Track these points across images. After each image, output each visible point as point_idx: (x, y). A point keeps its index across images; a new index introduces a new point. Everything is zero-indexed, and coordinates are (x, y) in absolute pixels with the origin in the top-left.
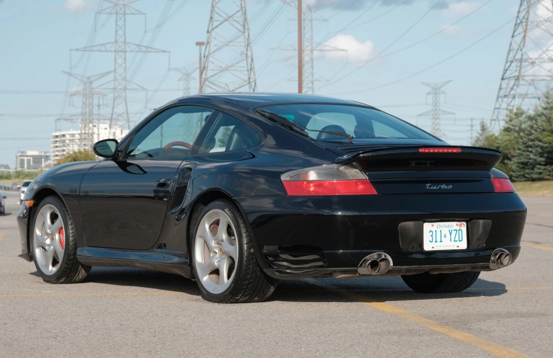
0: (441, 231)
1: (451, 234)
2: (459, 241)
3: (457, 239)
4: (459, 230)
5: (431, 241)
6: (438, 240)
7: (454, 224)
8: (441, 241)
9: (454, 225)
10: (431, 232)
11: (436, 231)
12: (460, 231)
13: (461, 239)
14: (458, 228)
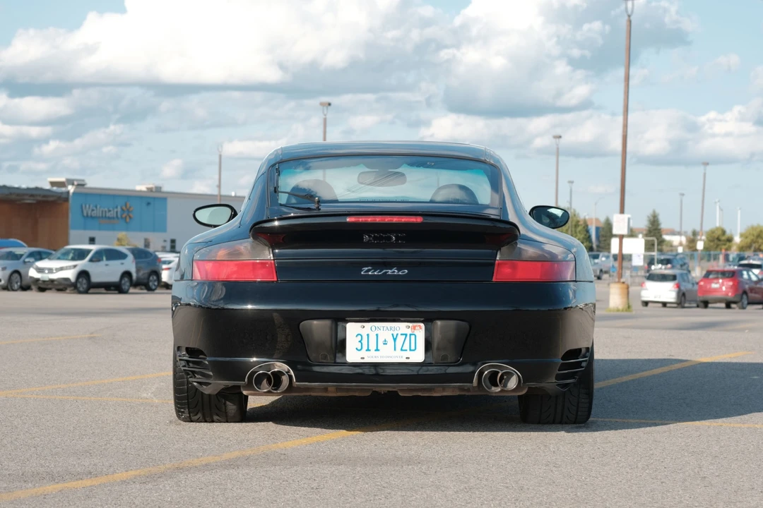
0: (377, 335)
1: (395, 340)
2: (410, 350)
3: (406, 346)
4: (410, 335)
5: (359, 348)
6: (373, 347)
7: (404, 325)
8: (377, 350)
9: (402, 327)
10: (360, 337)
11: (368, 335)
12: (413, 337)
13: (413, 348)
14: (409, 331)
